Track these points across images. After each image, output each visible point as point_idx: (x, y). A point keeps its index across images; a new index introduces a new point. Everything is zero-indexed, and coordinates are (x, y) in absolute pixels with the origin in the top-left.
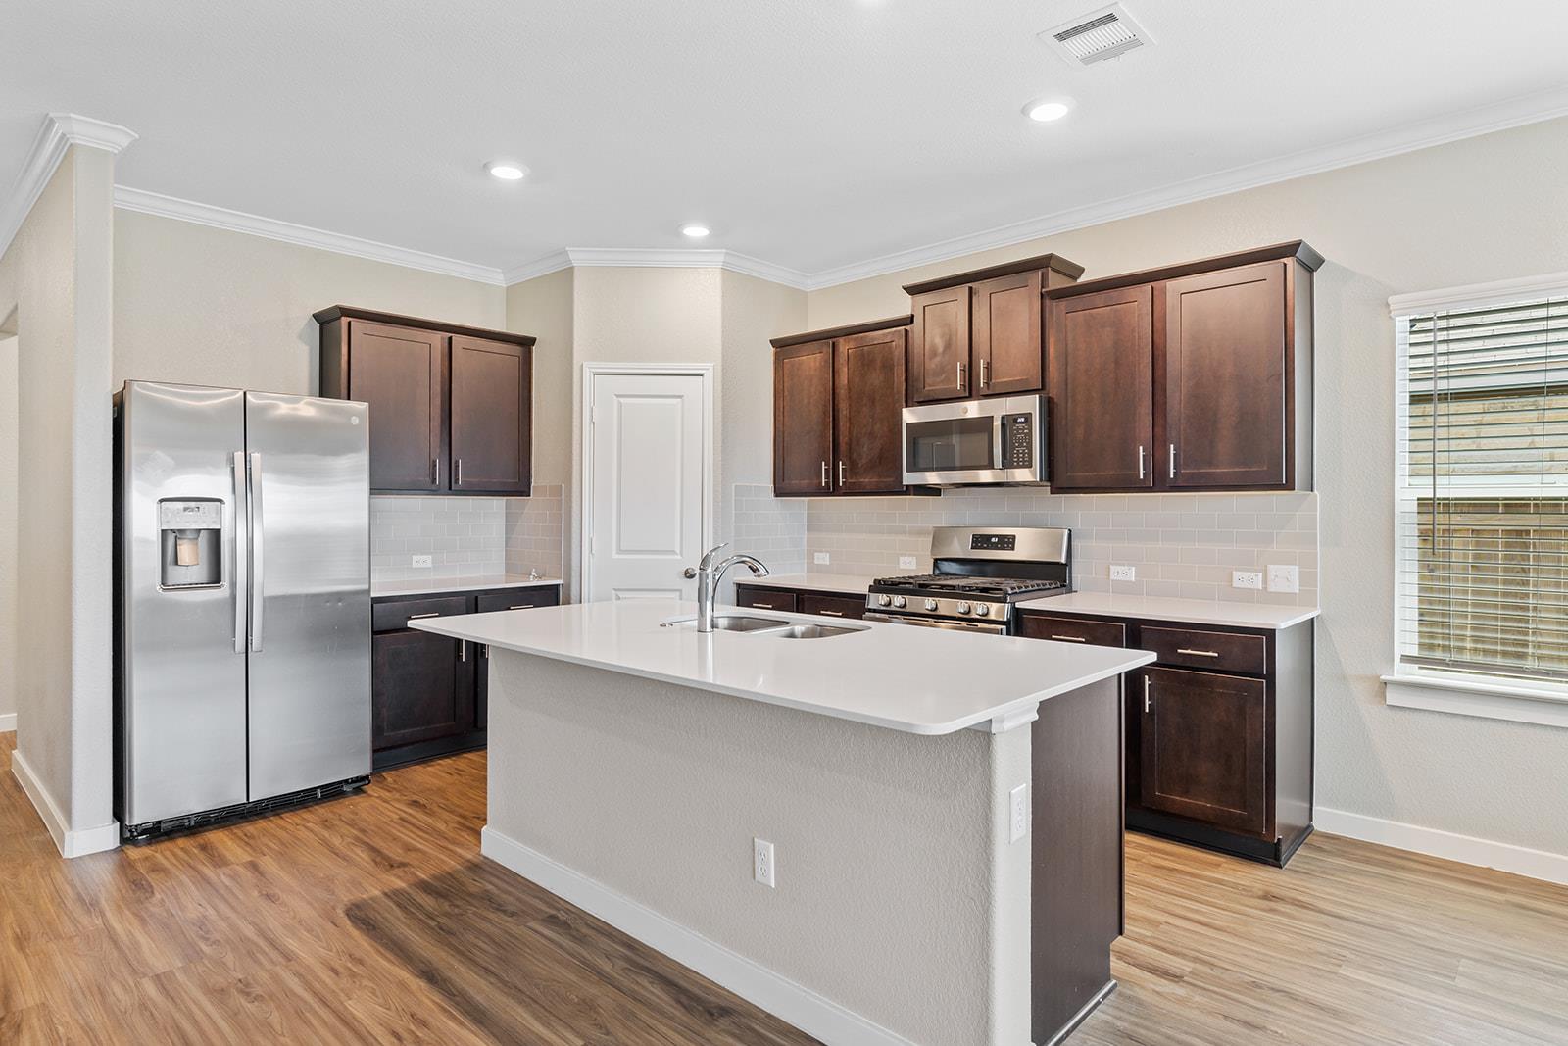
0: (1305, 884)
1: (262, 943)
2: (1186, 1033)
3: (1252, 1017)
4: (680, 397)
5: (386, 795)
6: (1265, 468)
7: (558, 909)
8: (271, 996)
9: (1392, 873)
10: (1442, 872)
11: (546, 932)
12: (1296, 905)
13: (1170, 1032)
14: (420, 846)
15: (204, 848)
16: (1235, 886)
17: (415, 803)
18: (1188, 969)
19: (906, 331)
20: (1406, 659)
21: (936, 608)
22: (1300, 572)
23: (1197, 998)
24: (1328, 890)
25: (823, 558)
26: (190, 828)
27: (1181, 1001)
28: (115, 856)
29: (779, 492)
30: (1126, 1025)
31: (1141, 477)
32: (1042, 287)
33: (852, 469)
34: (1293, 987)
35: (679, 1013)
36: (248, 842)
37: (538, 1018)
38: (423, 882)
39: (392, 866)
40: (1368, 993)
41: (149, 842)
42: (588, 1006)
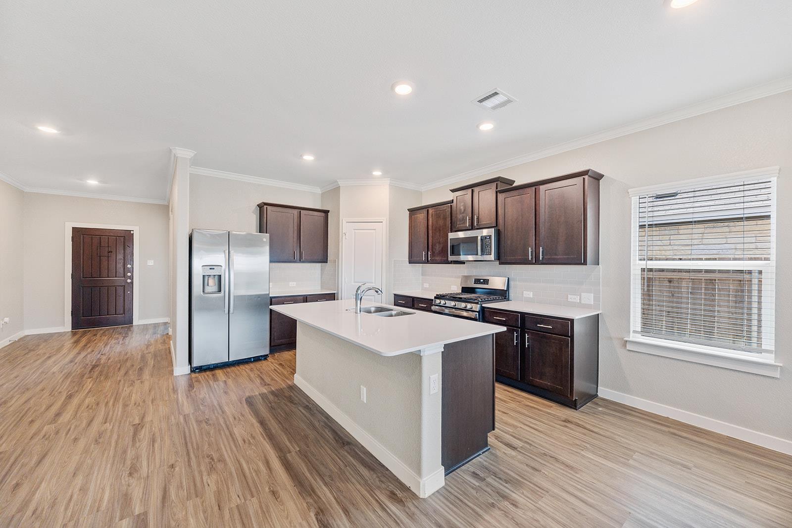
0: (584, 417)
1: (218, 407)
2: (509, 469)
3: (537, 466)
4: (375, 229)
5: (273, 361)
6: (576, 257)
7: (310, 404)
8: (214, 424)
9: (623, 416)
10: (645, 417)
11: (303, 411)
12: (577, 425)
13: (502, 468)
14: (276, 379)
15: (213, 375)
16: (554, 415)
17: (281, 364)
18: (521, 446)
19: (451, 205)
20: (635, 332)
21: (455, 305)
22: (594, 296)
23: (519, 457)
24: (593, 420)
25: (426, 285)
26: (211, 368)
27: (513, 457)
28: (188, 376)
29: (411, 262)
30: (487, 464)
31: (530, 259)
32: (497, 189)
33: (433, 254)
34: (560, 457)
35: (333, 442)
36: (227, 375)
37: (289, 440)
38: (273, 391)
39: (265, 385)
40: (589, 462)
41: (199, 372)
42: (306, 437)
